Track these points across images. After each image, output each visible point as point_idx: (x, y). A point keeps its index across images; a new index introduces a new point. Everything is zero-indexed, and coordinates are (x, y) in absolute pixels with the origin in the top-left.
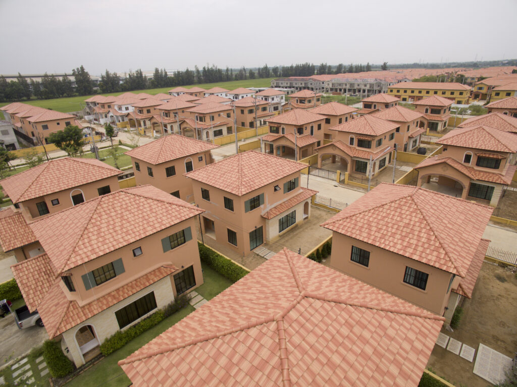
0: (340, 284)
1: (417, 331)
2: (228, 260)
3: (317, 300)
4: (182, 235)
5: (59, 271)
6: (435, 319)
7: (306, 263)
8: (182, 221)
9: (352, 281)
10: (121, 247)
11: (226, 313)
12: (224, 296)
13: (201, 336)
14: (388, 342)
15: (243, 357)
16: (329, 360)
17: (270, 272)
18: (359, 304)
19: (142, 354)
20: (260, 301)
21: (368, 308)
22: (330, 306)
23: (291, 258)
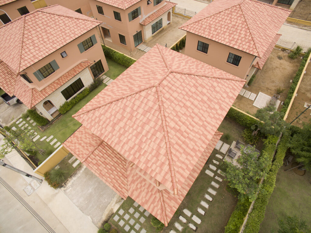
0: (191, 64)
1: (231, 87)
2: (122, 54)
3: (178, 74)
4: (90, 41)
5: (17, 72)
6: (241, 81)
7: (170, 53)
8: (88, 31)
9: (197, 62)
10: (53, 53)
11: (126, 85)
12: (123, 76)
13: (114, 98)
14: (216, 94)
15: (139, 107)
16: (185, 104)
17: (149, 60)
18: (202, 75)
19: (84, 111)
20: (145, 76)
21: (206, 77)
22: (185, 77)
23: (161, 50)
